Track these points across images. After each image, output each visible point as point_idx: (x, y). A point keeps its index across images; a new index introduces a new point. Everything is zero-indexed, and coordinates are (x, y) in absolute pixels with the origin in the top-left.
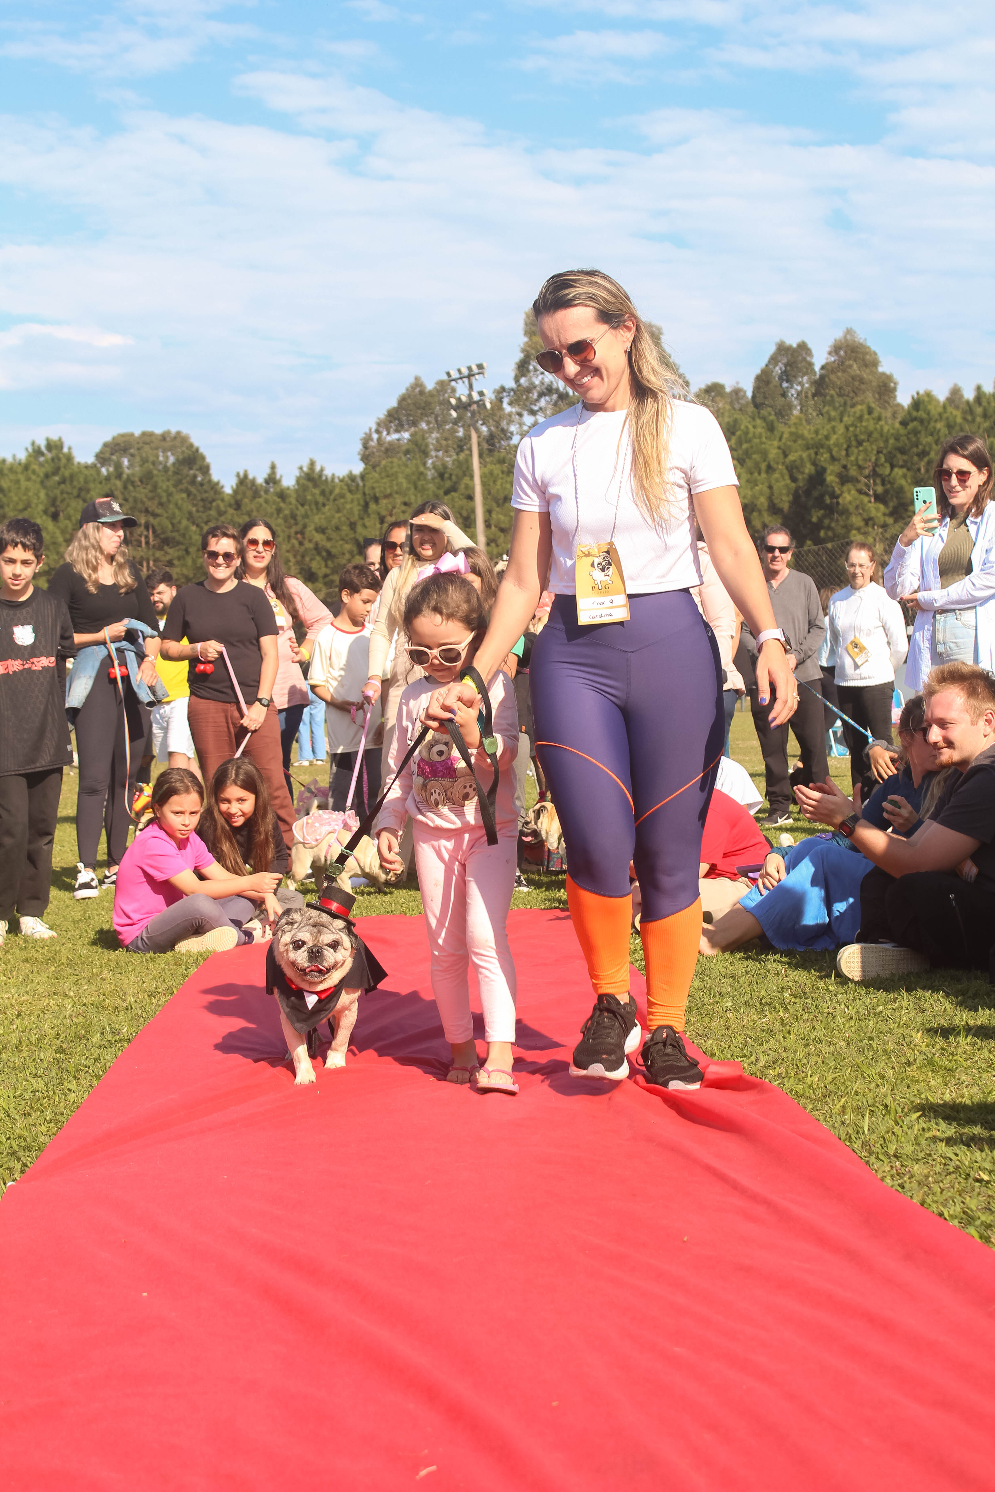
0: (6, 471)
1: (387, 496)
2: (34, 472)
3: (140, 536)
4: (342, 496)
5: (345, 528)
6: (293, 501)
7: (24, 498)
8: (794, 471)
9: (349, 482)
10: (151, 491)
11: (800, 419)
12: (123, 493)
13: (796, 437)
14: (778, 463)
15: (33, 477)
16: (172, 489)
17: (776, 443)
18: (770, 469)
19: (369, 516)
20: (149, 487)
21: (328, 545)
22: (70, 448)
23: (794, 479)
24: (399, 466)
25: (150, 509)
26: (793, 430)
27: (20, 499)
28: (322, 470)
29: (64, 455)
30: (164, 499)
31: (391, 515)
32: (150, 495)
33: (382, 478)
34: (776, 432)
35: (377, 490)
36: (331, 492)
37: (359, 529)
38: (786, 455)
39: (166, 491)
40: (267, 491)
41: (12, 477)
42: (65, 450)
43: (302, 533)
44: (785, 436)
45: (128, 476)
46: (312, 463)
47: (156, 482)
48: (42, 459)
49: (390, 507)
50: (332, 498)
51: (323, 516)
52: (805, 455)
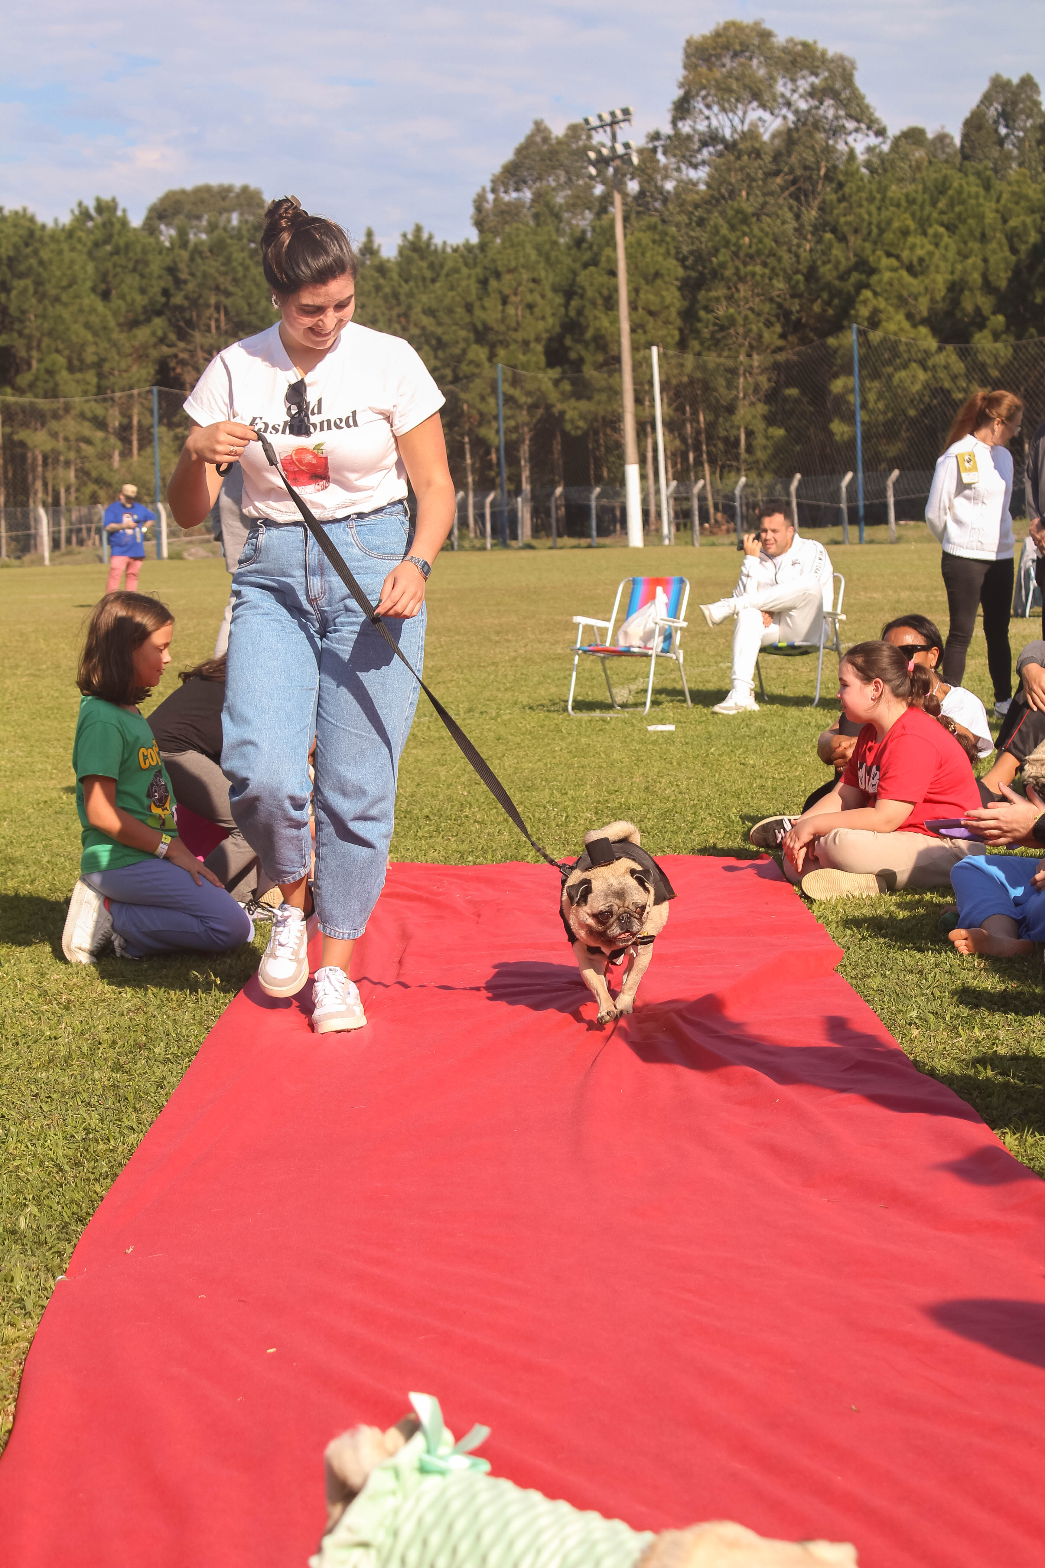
0: (47, 239)
1: (510, 271)
2: (79, 240)
3: (210, 319)
4: (456, 270)
5: (460, 311)
6: (395, 276)
7: (69, 272)
8: (1015, 240)
9: (465, 253)
10: (223, 264)
11: (1024, 176)
12: (188, 266)
13: (1018, 197)
14: (994, 230)
15: (79, 246)
16: (248, 262)
17: (993, 205)
18: (984, 238)
19: (488, 295)
20: (221, 259)
21: (439, 331)
22: (124, 211)
23: (1014, 250)
24: (527, 234)
25: (222, 287)
26: (1015, 188)
27: (64, 274)
28: (431, 237)
29: (118, 219)
30: (240, 275)
31: (516, 294)
32: (223, 269)
33: (505, 248)
34: (992, 192)
35: (499, 263)
36: (442, 266)
37: (478, 312)
38: (1005, 221)
39: (242, 264)
40: (363, 264)
41: (53, 246)
42: (119, 213)
43: (406, 315)
44: (1005, 196)
45: (196, 245)
46: (418, 229)
47: (231, 254)
48: (90, 224)
49: (514, 284)
50: (444, 272)
51: (432, 295)
52: (1028, 220)
